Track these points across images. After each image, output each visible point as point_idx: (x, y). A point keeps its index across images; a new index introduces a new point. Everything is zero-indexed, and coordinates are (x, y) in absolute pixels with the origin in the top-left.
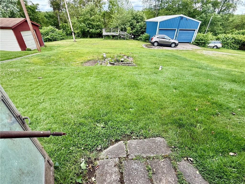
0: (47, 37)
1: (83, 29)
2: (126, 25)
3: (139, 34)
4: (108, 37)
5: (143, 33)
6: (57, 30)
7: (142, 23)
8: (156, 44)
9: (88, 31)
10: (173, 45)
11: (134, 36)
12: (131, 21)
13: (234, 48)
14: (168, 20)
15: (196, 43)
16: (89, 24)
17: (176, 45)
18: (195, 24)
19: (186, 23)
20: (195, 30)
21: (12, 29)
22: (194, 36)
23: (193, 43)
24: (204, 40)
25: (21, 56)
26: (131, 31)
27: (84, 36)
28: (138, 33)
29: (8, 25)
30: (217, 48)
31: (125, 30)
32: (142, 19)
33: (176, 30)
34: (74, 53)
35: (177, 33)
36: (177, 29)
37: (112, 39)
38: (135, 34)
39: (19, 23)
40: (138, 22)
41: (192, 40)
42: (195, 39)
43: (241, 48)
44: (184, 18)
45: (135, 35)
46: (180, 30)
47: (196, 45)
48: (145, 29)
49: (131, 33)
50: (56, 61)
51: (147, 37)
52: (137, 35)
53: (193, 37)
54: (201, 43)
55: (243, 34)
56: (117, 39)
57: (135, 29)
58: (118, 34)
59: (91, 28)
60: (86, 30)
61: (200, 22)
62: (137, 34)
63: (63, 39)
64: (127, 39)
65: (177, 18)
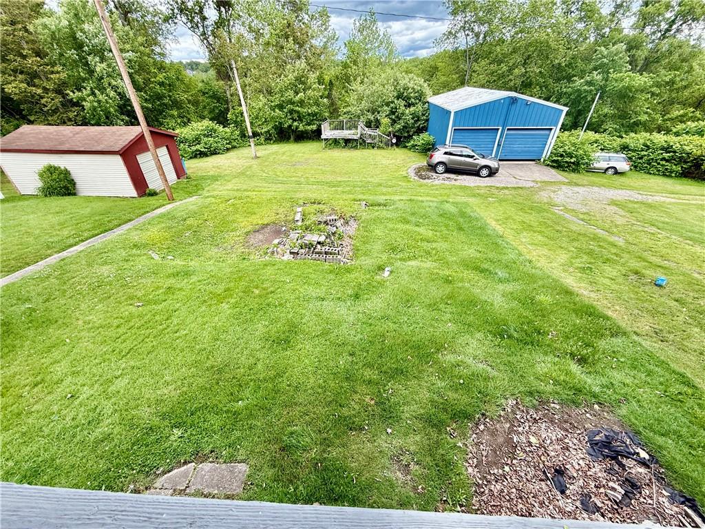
0: (198, 147)
1: (277, 124)
2: (379, 113)
3: (411, 133)
4: (336, 142)
5: (420, 130)
6: (221, 128)
7: (419, 108)
8: (440, 169)
9: (290, 126)
10: (485, 172)
11: (398, 138)
12: (393, 102)
13: (667, 174)
14: (478, 108)
15: (553, 161)
16: (291, 112)
17: (492, 173)
18: (552, 114)
19: (526, 111)
20: (551, 129)
21: (120, 155)
22: (548, 143)
23: (544, 161)
24: (576, 156)
25: (130, 220)
26: (391, 129)
27: (282, 136)
28: (408, 132)
29: (111, 146)
30: (616, 172)
31: (377, 124)
32: (420, 97)
33: (498, 129)
34: (240, 202)
35: (500, 137)
36: (501, 128)
37: (344, 147)
38: (401, 134)
39: (134, 139)
40: (408, 106)
41: (544, 156)
42: (551, 153)
43: (690, 173)
44: (519, 102)
45: (401, 137)
46: (508, 129)
47: (553, 167)
48: (427, 120)
49: (390, 132)
50: (195, 231)
51: (429, 144)
52: (405, 137)
53: (547, 147)
54: (567, 163)
55: (700, 133)
56: (355, 148)
57: (401, 121)
58: (359, 136)
59: (295, 120)
60: (286, 126)
61: (566, 109)
62: (406, 135)
63: (234, 147)
64: (379, 147)
65: (502, 101)
